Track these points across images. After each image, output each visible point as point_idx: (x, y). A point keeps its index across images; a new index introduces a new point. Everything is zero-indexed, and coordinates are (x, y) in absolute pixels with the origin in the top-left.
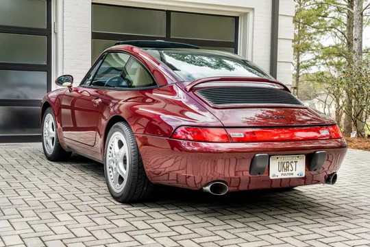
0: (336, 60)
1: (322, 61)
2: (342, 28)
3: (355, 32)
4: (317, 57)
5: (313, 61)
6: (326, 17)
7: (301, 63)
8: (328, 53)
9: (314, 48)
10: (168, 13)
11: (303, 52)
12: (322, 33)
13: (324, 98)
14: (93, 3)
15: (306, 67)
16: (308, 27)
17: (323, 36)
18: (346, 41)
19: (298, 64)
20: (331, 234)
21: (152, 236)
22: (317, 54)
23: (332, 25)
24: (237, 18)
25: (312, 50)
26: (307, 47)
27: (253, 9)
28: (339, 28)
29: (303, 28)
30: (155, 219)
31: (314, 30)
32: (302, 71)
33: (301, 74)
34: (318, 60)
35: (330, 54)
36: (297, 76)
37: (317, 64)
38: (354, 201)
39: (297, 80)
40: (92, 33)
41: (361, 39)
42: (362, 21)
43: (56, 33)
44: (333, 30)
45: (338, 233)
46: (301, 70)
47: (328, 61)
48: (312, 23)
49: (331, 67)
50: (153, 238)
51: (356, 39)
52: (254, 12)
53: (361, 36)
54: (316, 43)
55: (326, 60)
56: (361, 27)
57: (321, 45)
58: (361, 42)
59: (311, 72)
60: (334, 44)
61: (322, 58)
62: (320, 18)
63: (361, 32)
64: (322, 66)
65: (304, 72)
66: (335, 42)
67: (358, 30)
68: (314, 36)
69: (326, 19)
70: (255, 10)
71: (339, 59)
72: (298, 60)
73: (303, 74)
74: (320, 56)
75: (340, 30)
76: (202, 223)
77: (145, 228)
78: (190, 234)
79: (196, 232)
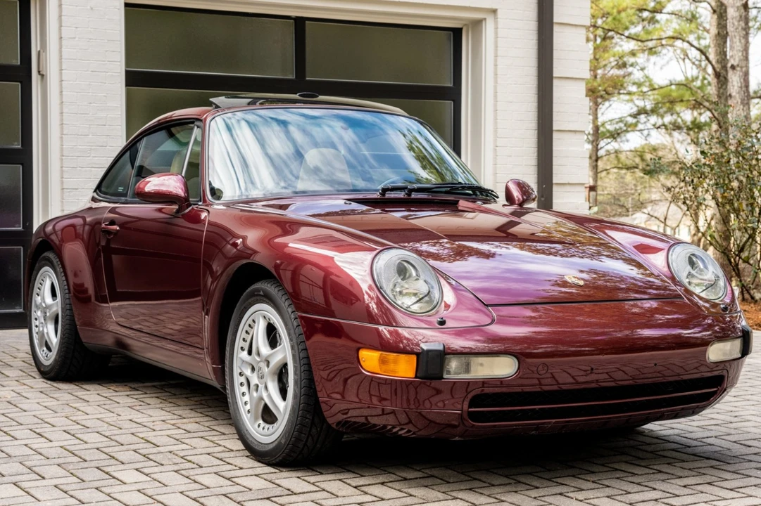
0: (688, 116)
1: (654, 119)
2: (699, 38)
3: (732, 48)
4: (642, 111)
5: (631, 120)
6: (661, 13)
7: (603, 125)
8: (668, 101)
9: (634, 89)
10: (300, 23)
11: (605, 100)
12: (651, 51)
13: (660, 210)
14: (127, 5)
15: (615, 135)
16: (617, 37)
17: (653, 58)
18: (710, 70)
19: (596, 128)
20: (686, 491)
22: (641, 104)
23: (675, 31)
24: (456, 33)
25: (629, 93)
26: (615, 87)
27: (494, 11)
28: (691, 38)
29: (604, 39)
31: (632, 45)
32: (607, 146)
33: (601, 153)
34: (642, 118)
35: (672, 102)
36: (595, 159)
37: (640, 127)
38: (733, 431)
39: (595, 168)
41: (747, 67)
42: (747, 23)
43: (42, 75)
44: (679, 43)
45: (699, 488)
46: (602, 144)
47: (668, 119)
48: (627, 28)
49: (676, 134)
51: (733, 67)
52: (496, 18)
53: (747, 59)
54: (637, 75)
55: (662, 117)
56: (746, 36)
57: (650, 81)
58: (746, 74)
59: (626, 147)
60: (680, 78)
61: (654, 111)
62: (646, 14)
63: (746, 49)
64: (654, 133)
65: (609, 147)
66: (685, 73)
67: (738, 45)
68: (632, 60)
69: (658, 16)
70: (499, 12)
71: (695, 113)
72: (596, 118)
73: (608, 153)
74: (649, 107)
75: (695, 43)
76: (420, 478)
77: (306, 491)
78: (401, 499)
79: (413, 494)
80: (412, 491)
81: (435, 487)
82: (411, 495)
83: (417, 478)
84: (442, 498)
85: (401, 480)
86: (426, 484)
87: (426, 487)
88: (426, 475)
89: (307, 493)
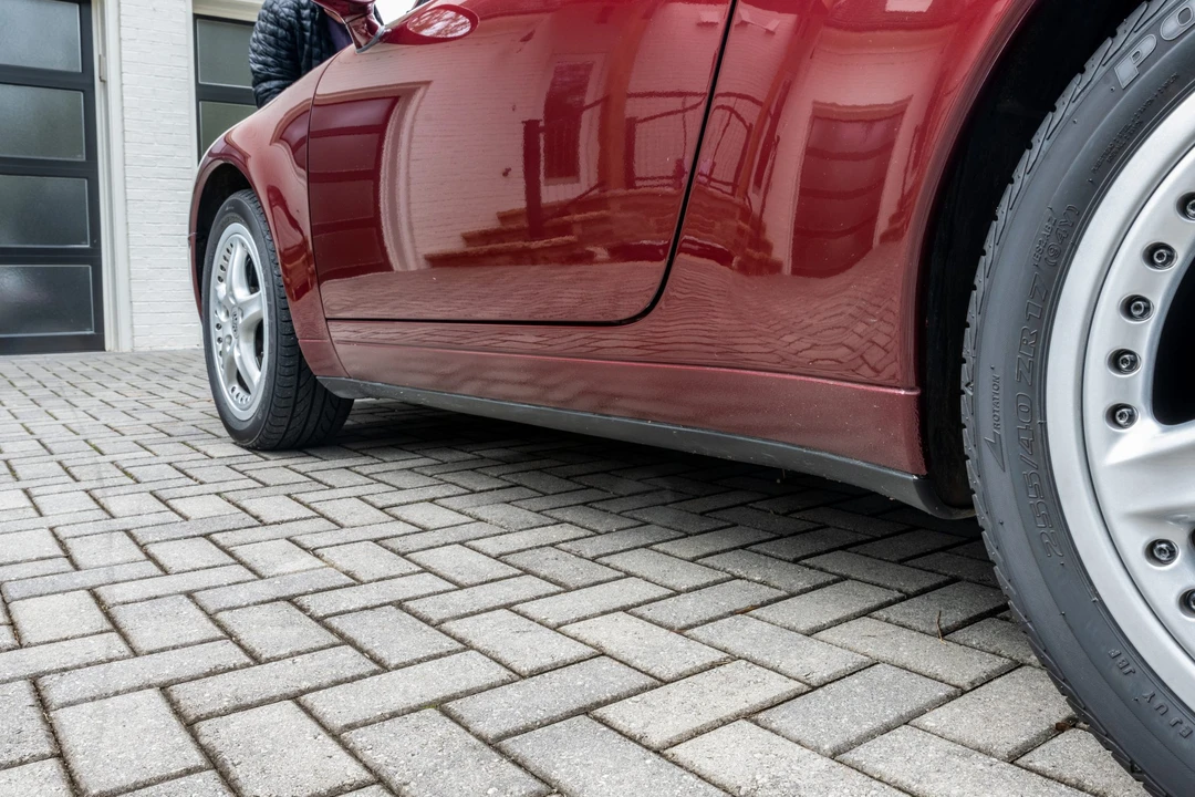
21: (308, 542)
30: (332, 487)
40: (197, 85)
43: (103, 81)
50: (313, 551)
76: (498, 489)
77: (287, 518)
78: (459, 527)
79: (483, 516)
80: (482, 512)
81: (522, 503)
82: (479, 520)
83: (492, 490)
84: (535, 523)
85: (466, 494)
86: (507, 499)
87: (508, 503)
88: (508, 484)
89: (287, 521)
